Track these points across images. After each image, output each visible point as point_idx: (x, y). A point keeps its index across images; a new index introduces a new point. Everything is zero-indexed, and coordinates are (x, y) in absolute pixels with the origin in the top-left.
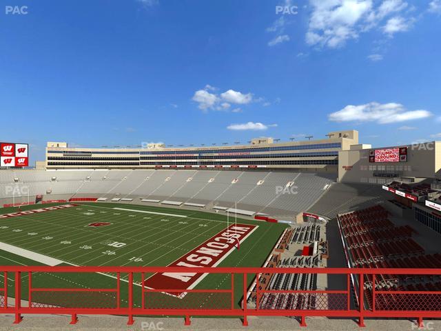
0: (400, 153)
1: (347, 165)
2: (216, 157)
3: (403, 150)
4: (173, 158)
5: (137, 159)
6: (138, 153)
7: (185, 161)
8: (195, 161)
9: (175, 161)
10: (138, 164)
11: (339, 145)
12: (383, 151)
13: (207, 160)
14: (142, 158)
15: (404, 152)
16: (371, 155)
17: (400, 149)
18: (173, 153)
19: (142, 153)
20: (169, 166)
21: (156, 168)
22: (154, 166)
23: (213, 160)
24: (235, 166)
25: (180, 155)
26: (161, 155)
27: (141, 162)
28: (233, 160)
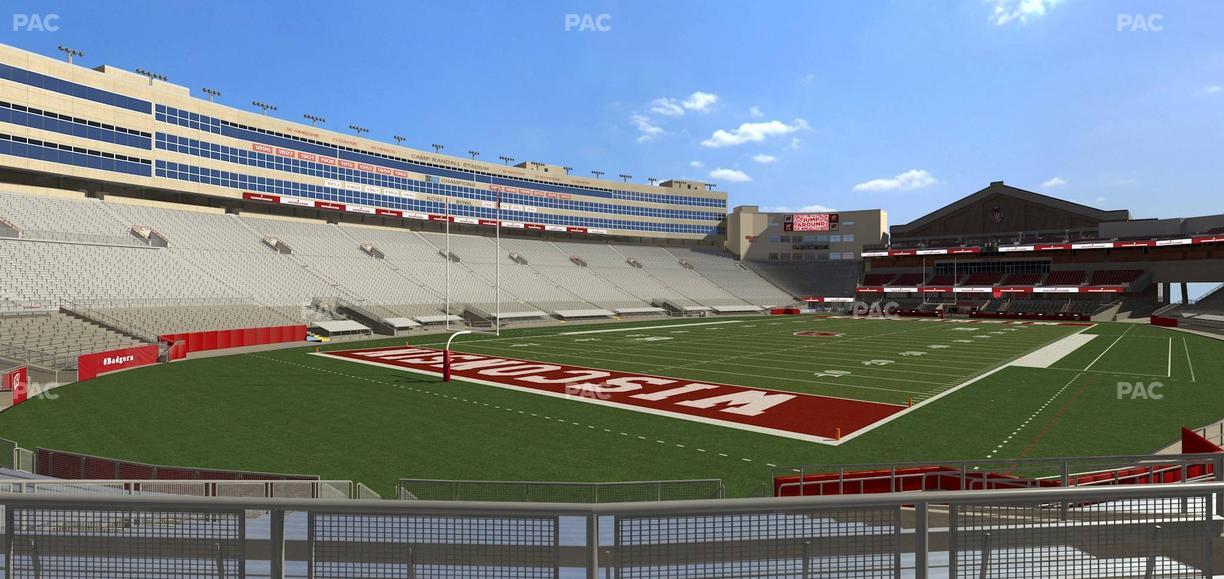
0: (830, 221)
1: (752, 235)
2: (482, 195)
3: (834, 217)
4: (329, 172)
5: (140, 139)
6: (143, 107)
7: (376, 190)
8: (413, 195)
9: (337, 184)
11: (723, 203)
12: (805, 217)
13: (452, 200)
14: (167, 142)
15: (834, 219)
16: (787, 221)
17: (831, 215)
19: (166, 114)
20: (310, 203)
21: (246, 205)
22: (235, 193)
23: (475, 203)
24: (535, 225)
25: (356, 165)
26: (274, 150)
27: (159, 163)
28: (529, 209)
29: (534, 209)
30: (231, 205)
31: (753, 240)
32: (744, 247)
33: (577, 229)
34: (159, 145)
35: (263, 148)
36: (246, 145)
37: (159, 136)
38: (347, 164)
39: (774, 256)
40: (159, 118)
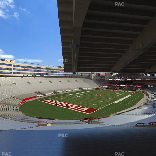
2: (55, 72)
4: (34, 71)
5: (11, 69)
6: (11, 65)
7: (40, 73)
8: (45, 73)
9: (35, 72)
10: (11, 73)
12: (101, 73)
13: (51, 73)
14: (14, 69)
15: (105, 74)
16: (99, 74)
18: (34, 68)
19: (14, 66)
20: (32, 75)
21: (24, 76)
22: (22, 75)
23: (54, 73)
24: (62, 76)
25: (38, 69)
26: (27, 69)
27: (13, 72)
28: (61, 73)
29: (62, 74)
30: (21, 77)
31: (94, 77)
32: (93, 78)
33: (68, 76)
34: (13, 70)
35: (26, 69)
36: (24, 68)
37: (13, 69)
38: (37, 69)
39: (97, 79)
40: (13, 66)
